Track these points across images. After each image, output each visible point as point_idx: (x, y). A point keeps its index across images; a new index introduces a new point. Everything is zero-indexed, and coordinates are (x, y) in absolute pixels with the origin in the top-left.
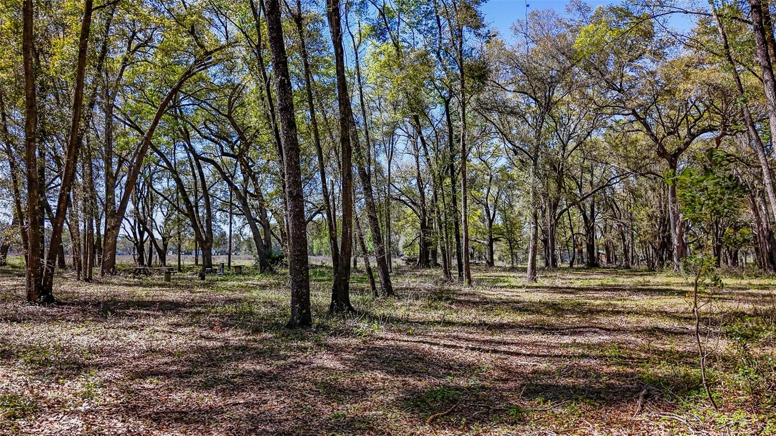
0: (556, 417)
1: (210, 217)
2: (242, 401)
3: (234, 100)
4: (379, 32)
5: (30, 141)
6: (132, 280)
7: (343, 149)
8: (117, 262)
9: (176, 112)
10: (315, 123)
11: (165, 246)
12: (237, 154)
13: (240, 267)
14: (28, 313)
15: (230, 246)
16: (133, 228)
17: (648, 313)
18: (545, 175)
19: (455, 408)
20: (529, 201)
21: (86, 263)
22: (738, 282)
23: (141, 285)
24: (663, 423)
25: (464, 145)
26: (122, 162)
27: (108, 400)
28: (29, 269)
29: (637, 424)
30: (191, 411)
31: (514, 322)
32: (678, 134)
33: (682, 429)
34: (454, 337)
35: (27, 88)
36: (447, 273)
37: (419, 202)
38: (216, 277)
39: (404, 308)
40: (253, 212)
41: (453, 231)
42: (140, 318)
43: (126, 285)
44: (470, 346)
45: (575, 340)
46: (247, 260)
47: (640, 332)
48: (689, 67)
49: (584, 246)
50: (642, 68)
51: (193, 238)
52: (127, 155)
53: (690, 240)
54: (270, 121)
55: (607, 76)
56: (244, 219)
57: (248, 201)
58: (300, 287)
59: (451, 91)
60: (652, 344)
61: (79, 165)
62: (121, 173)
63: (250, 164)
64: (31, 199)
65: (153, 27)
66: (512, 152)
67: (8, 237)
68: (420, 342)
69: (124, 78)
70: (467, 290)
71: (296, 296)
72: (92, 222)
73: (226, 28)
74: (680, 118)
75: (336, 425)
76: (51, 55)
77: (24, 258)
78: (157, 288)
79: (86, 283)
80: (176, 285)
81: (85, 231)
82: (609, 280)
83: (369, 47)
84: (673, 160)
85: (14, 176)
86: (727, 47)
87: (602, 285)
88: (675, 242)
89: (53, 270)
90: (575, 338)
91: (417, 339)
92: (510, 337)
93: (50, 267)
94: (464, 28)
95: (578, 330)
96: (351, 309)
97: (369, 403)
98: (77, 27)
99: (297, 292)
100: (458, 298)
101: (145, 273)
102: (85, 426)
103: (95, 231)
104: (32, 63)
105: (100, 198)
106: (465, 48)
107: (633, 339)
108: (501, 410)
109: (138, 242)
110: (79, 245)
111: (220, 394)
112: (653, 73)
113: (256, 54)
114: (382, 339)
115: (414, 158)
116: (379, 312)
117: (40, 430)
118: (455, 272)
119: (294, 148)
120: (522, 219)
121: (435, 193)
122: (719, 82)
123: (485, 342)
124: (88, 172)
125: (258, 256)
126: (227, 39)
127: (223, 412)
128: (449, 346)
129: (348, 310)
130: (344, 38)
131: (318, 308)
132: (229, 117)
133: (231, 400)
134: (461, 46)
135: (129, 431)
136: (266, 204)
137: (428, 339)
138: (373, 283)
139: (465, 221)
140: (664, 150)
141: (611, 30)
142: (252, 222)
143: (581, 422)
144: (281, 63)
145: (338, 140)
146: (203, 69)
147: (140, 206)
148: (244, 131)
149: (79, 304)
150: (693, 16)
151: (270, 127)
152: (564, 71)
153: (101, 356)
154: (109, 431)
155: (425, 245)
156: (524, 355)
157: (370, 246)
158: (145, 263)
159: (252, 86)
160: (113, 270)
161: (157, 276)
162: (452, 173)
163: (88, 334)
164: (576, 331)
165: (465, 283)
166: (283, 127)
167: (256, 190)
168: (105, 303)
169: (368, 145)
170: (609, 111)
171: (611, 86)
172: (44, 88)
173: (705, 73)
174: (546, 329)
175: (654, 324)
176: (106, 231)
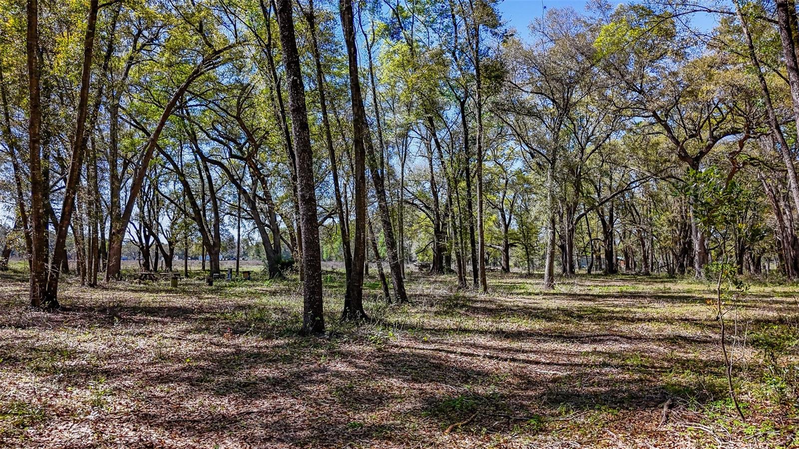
0: (578, 427)
1: (218, 221)
2: (255, 410)
3: (243, 101)
4: (393, 31)
5: (34, 142)
6: (138, 285)
7: (356, 151)
8: (122, 267)
9: (183, 113)
10: (327, 125)
11: (172, 250)
12: (245, 156)
13: (249, 273)
14: (33, 319)
15: (239, 252)
16: (138, 232)
17: (670, 321)
18: (564, 179)
19: (475, 417)
20: (546, 205)
21: (90, 268)
22: (762, 289)
23: (147, 291)
24: (690, 433)
25: (480, 147)
26: (128, 164)
27: (118, 408)
28: (34, 274)
29: (662, 435)
30: (204, 420)
31: (532, 330)
32: (700, 136)
33: (709, 440)
34: (471, 345)
35: (31, 87)
36: (462, 279)
37: (433, 206)
38: (224, 283)
39: (419, 315)
40: (262, 216)
41: (469, 236)
42: (148, 324)
43: (132, 291)
44: (488, 354)
45: (595, 348)
46: (256, 266)
47: (662, 340)
48: (712, 67)
49: (602, 251)
50: (663, 68)
51: (200, 242)
52: (132, 157)
53: (712, 245)
54: (280, 122)
55: (628, 77)
56: (254, 224)
57: (257, 205)
58: (313, 293)
59: (466, 91)
60: (675, 353)
61: (84, 166)
62: (126, 176)
63: (259, 166)
64: (35, 201)
65: (159, 25)
66: (529, 155)
67: (12, 241)
68: (436, 350)
69: (130, 78)
70: (483, 297)
71: (309, 302)
72: (97, 226)
73: (235, 26)
74: (703, 120)
75: (353, 435)
76: (55, 53)
77: (28, 262)
78: (163, 294)
79: (91, 289)
80: (184, 291)
81: (90, 235)
82: (629, 287)
83: (383, 46)
84: (695, 162)
85: (18, 178)
86: (752, 47)
87: (622, 292)
88: (696, 247)
89: (57, 274)
90: (595, 346)
91: (433, 346)
92: (527, 345)
93: (54, 272)
94: (481, 27)
95: (598, 338)
96: (364, 315)
97: (386, 412)
98: (82, 24)
99: (310, 298)
100: (474, 305)
101: (151, 278)
102: (96, 435)
103: (100, 235)
104: (36, 62)
105: (105, 202)
106: (482, 47)
107: (655, 347)
108: (522, 420)
109: (143, 247)
110: (84, 249)
111: (233, 403)
112: (675, 74)
113: (265, 53)
114: (397, 346)
115: (427, 160)
116: (392, 319)
117: (50, 439)
118: (470, 278)
119: (306, 150)
120: (539, 223)
121: (450, 197)
122: (743, 83)
123: (503, 350)
124: (93, 174)
125: (267, 261)
126: (236, 37)
127: (236, 421)
128: (466, 355)
129: (362, 317)
130: (357, 37)
131: (332, 315)
132: (238, 118)
133: (244, 408)
134: (477, 46)
135: (141, 440)
136: (276, 208)
137: (445, 347)
138: (386, 289)
139: (481, 226)
140: (686, 153)
141: (632, 28)
142: (260, 226)
143: (604, 432)
144: (293, 62)
145: (351, 142)
146: (212, 68)
147: (146, 209)
148: (253, 132)
149: (84, 310)
150: (716, 15)
151: (281, 129)
152: (584, 71)
153: (109, 364)
154: (120, 440)
155: (439, 250)
156: (544, 363)
157: (383, 251)
158: (151, 268)
159: (262, 86)
160: (119, 276)
161: (163, 282)
162: (468, 176)
163: (95, 340)
164: (596, 340)
165: (481, 289)
166: (295, 129)
167: (266, 193)
168: (112, 308)
169: (382, 147)
170: (629, 113)
171: (631, 87)
172: (48, 88)
173: (728, 74)
174: (565, 337)
175: (677, 333)
176: (111, 234)
